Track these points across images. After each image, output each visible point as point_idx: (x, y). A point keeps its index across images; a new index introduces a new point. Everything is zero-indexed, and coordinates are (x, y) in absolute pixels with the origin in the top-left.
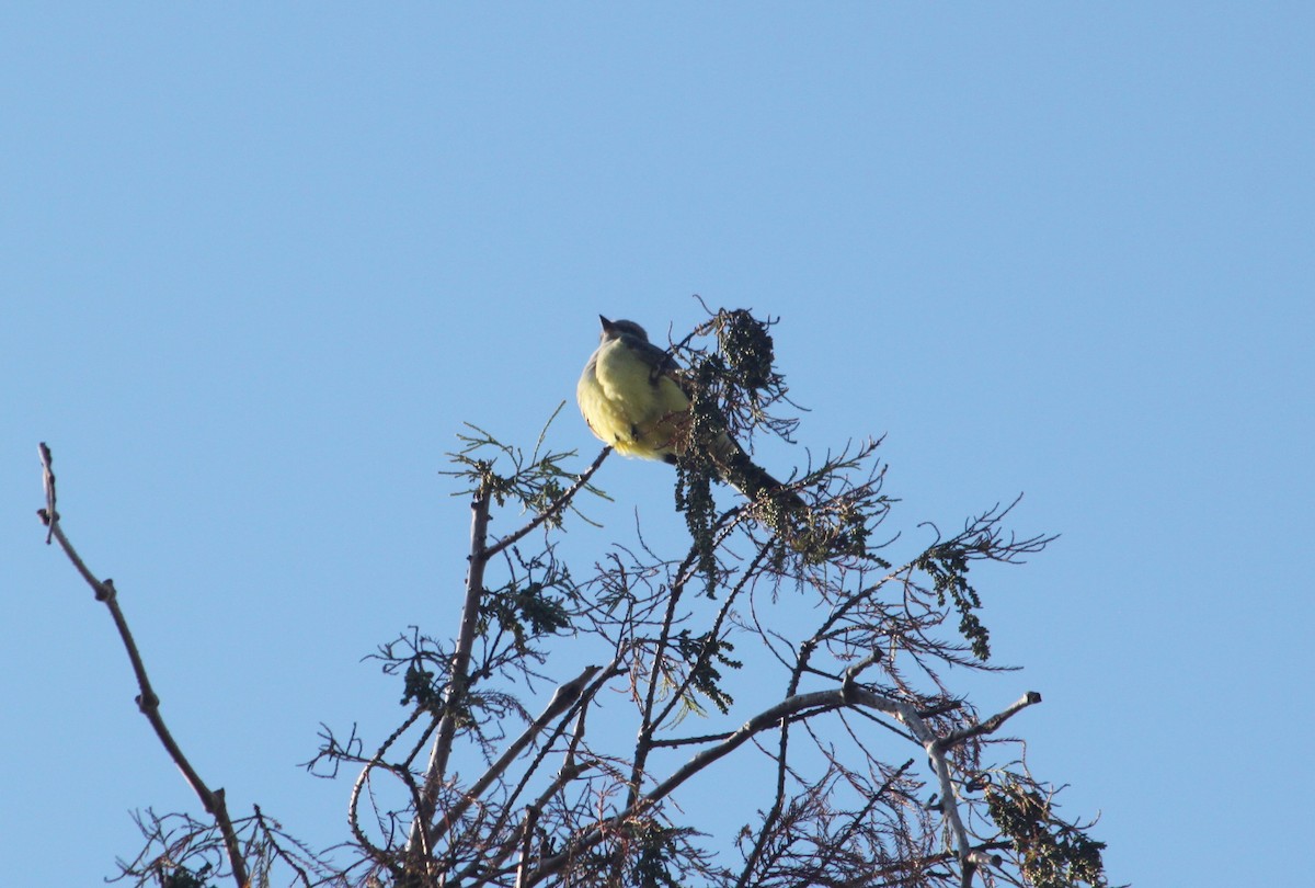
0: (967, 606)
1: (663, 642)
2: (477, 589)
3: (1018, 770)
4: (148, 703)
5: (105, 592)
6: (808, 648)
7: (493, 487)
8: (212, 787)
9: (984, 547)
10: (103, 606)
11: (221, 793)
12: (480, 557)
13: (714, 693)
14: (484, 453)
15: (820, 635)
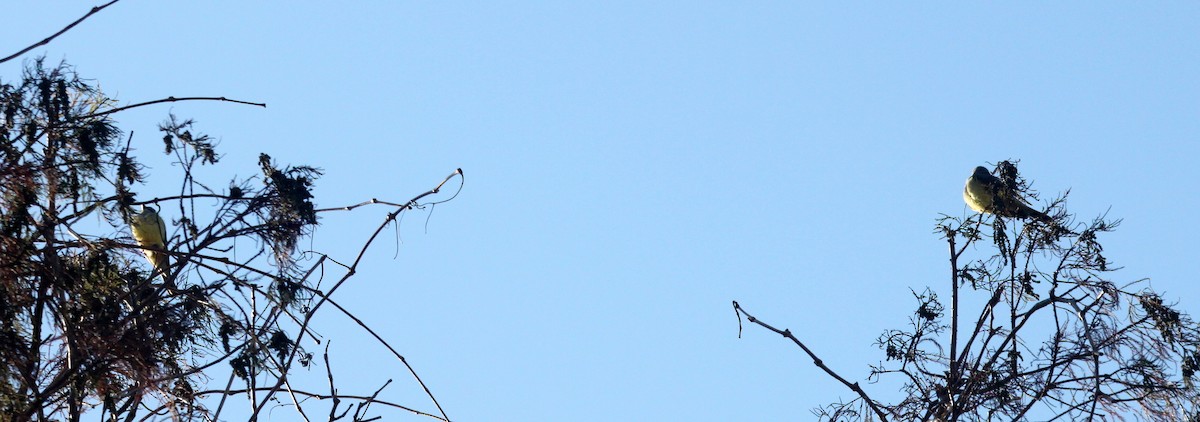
0: (1098, 251)
1: (1013, 280)
2: (955, 270)
3: (1147, 291)
4: (818, 363)
5: (787, 334)
6: (1056, 275)
7: (951, 234)
8: (853, 383)
9: (1102, 227)
10: (788, 339)
11: (857, 384)
12: (954, 259)
13: (1033, 295)
14: (946, 223)
15: (1059, 269)
